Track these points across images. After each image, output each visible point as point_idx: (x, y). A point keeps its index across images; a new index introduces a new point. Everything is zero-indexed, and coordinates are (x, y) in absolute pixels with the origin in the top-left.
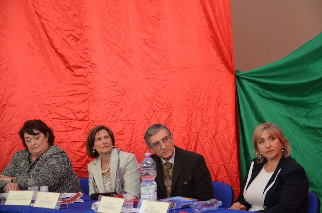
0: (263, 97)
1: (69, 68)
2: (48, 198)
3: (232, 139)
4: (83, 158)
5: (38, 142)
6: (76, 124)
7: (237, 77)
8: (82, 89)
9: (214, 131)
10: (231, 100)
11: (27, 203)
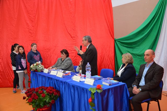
0: (121, 46)
1: (72, 37)
2: (60, 74)
3: (113, 57)
4: (75, 60)
5: (63, 56)
6: (73, 52)
7: (115, 40)
8: (75, 43)
9: (108, 54)
10: (113, 46)
11: (55, 74)
